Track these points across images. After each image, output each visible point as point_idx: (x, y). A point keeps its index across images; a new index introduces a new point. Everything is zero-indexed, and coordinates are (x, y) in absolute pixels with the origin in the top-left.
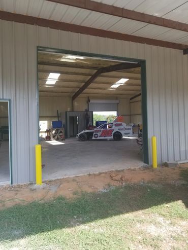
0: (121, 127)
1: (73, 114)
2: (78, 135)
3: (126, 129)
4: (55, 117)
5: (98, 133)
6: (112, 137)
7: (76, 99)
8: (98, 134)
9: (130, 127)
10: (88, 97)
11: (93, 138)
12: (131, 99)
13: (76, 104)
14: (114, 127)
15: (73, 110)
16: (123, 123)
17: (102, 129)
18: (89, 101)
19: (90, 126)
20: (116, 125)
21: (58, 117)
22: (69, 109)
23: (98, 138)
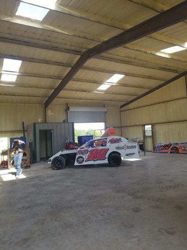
0: (120, 144)
1: (46, 127)
2: (52, 158)
3: (128, 147)
4: (18, 131)
5: (83, 155)
6: (106, 161)
7: (50, 106)
8: (84, 157)
9: (134, 144)
10: (67, 104)
11: (76, 164)
12: (122, 107)
13: (49, 113)
14: (108, 144)
15: (45, 121)
16: (122, 138)
17: (90, 149)
18: (68, 109)
19: (70, 143)
20: (112, 141)
21: (24, 131)
22: (40, 120)
23: (84, 163)
